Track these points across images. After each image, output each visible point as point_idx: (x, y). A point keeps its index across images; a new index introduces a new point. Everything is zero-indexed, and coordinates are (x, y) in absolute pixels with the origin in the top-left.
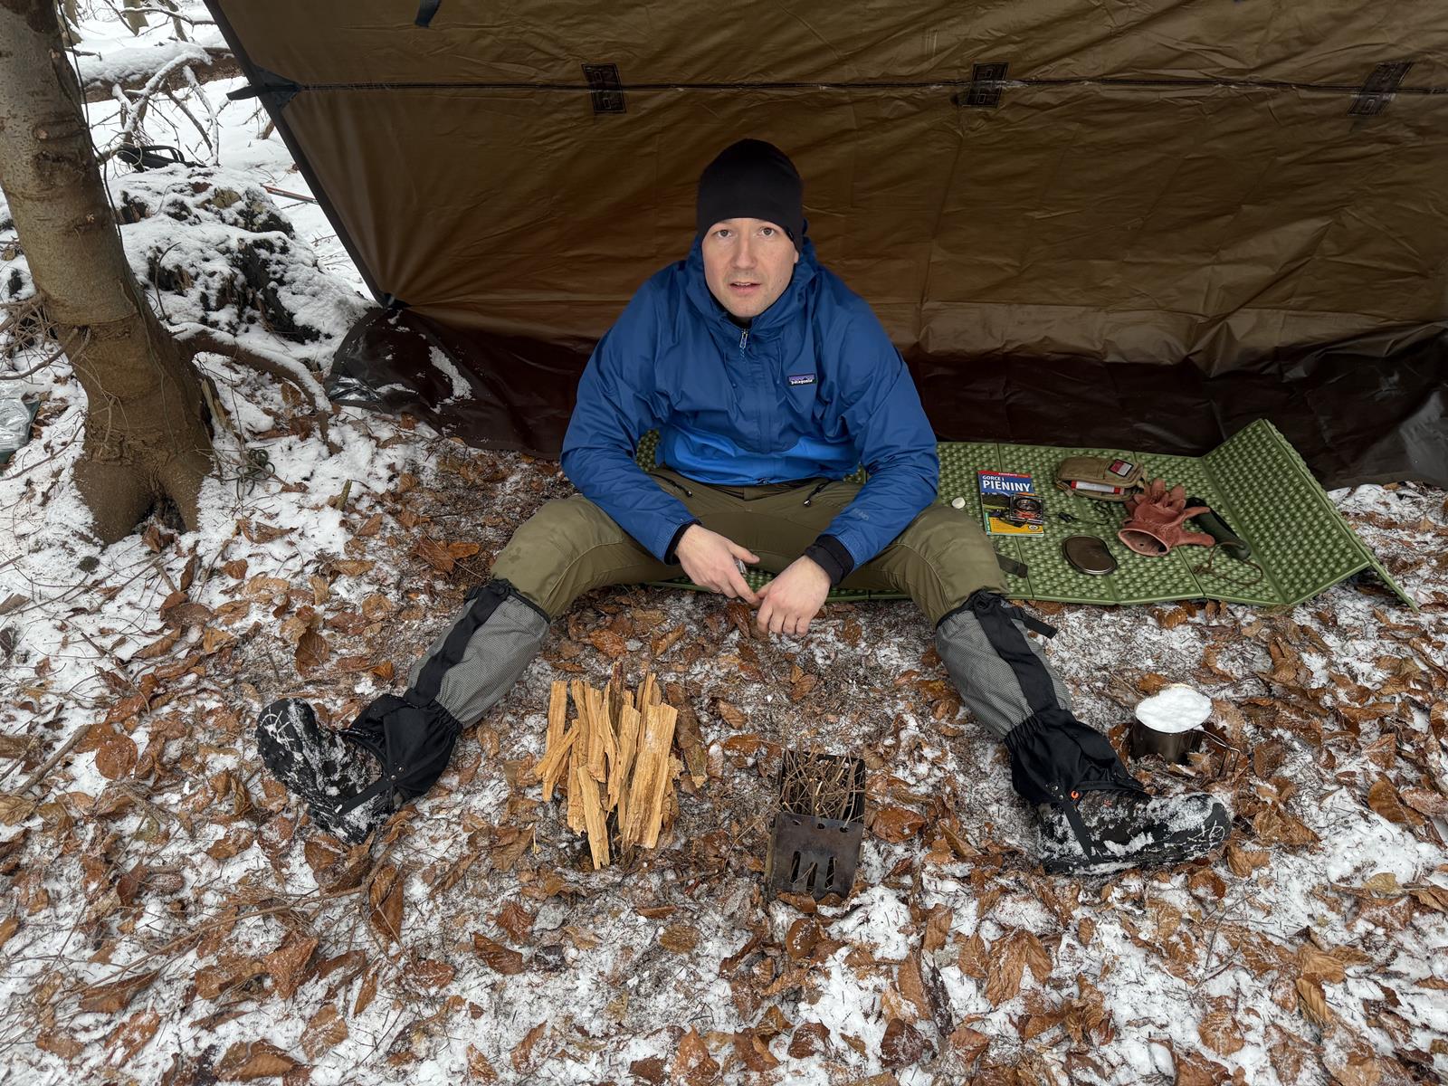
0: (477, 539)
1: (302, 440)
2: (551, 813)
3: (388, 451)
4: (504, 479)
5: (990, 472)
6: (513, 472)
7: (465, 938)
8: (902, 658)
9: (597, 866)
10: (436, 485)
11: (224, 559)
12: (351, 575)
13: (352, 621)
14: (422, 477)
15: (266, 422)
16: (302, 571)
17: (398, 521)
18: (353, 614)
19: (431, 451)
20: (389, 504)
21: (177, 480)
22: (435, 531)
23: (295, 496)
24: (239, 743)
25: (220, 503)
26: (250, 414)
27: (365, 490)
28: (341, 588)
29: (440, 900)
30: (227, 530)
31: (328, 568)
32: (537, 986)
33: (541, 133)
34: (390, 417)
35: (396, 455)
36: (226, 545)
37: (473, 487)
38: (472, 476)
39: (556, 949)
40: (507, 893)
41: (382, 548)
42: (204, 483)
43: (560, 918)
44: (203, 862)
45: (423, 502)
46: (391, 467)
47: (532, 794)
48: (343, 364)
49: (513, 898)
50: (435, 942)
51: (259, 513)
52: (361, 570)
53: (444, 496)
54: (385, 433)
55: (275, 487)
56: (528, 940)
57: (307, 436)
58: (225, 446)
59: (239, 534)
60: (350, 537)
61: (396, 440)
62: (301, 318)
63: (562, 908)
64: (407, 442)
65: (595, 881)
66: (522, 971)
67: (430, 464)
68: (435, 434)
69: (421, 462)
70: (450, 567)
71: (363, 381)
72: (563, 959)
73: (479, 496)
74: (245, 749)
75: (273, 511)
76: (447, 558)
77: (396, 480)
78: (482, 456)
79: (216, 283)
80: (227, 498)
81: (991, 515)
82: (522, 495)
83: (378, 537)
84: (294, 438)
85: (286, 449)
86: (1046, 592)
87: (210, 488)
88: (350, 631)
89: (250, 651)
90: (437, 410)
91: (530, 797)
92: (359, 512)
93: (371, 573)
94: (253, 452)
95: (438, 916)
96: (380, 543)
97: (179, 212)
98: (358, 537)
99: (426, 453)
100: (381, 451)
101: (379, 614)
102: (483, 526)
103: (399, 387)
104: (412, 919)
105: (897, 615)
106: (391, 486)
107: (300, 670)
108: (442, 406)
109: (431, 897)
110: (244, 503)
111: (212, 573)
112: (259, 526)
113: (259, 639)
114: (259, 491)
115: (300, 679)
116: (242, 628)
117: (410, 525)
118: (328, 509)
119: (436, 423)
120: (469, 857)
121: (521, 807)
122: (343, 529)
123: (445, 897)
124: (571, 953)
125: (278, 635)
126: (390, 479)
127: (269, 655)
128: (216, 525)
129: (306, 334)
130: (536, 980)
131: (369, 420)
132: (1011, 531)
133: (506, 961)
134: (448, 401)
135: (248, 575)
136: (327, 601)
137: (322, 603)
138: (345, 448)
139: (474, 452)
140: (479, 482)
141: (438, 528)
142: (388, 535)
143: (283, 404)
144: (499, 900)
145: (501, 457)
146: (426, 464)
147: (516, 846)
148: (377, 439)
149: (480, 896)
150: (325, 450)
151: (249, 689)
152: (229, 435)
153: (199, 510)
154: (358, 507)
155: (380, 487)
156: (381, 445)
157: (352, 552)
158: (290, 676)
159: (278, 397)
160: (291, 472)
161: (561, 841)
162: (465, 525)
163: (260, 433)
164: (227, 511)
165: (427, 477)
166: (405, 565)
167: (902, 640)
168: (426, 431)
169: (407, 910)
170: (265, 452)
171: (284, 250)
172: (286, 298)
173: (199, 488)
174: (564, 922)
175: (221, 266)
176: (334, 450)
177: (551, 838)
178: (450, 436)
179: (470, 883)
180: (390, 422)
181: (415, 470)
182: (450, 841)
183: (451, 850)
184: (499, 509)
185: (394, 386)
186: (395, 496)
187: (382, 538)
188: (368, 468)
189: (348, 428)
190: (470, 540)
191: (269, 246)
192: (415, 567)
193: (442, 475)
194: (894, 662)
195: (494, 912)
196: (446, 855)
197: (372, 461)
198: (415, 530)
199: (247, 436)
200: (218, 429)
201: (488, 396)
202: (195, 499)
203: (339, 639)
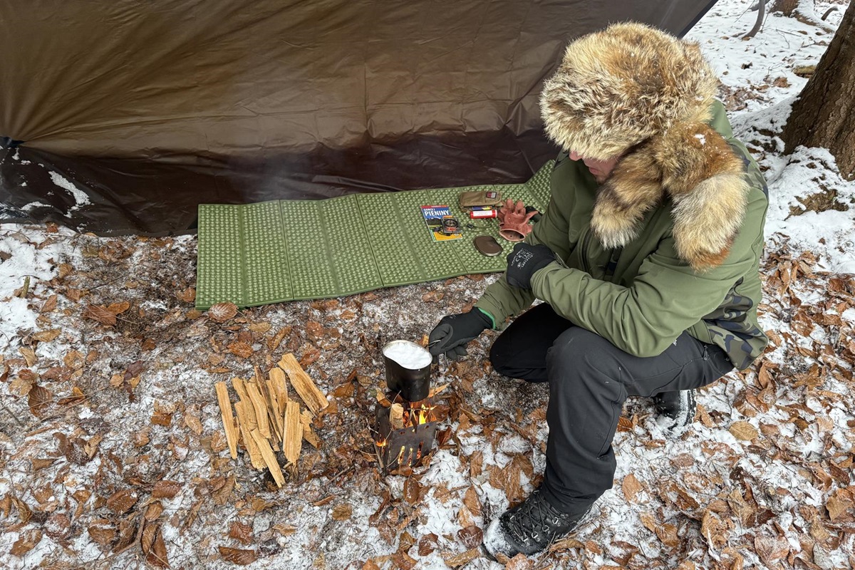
0: (126, 298)
2: (240, 462)
3: (44, 251)
4: (130, 255)
5: (426, 207)
6: (135, 249)
7: (212, 552)
9: (280, 486)
10: (85, 268)
12: (48, 341)
13: (60, 372)
14: (74, 264)
16: (9, 346)
17: (67, 297)
18: (59, 367)
19: (75, 244)
20: (57, 287)
22: (95, 299)
24: (6, 473)
27: (37, 280)
28: (44, 350)
29: (187, 534)
31: (29, 340)
32: (267, 565)
34: (39, 226)
35: (52, 252)
37: (111, 264)
38: (108, 257)
39: (272, 540)
40: (229, 517)
41: (62, 318)
43: (268, 522)
45: (80, 281)
46: (50, 261)
47: (223, 454)
49: (234, 519)
50: (194, 560)
52: (53, 336)
53: (93, 274)
54: (38, 237)
56: (253, 540)
60: (38, 315)
61: (49, 241)
63: (267, 516)
64: (55, 241)
65: (282, 495)
66: (256, 560)
67: (77, 255)
68: (74, 233)
69: (69, 253)
70: (114, 321)
71: (10, 204)
72: (278, 545)
73: (117, 269)
74: (11, 477)
76: (110, 315)
77: (56, 269)
78: (111, 242)
81: (434, 231)
82: (145, 263)
83: (56, 311)
86: (473, 269)
88: (61, 380)
90: (69, 215)
91: (223, 456)
92: (38, 297)
93: (61, 337)
95: (190, 544)
96: (60, 315)
98: (43, 314)
99: (71, 247)
100: (39, 251)
101: (77, 364)
102: (126, 289)
103: (38, 204)
104: (173, 551)
106: (54, 274)
107: (35, 414)
108: (72, 212)
109: (182, 534)
115: (36, 419)
117: (77, 298)
118: (16, 299)
119: (71, 224)
120: (198, 503)
121: (221, 464)
122: (31, 311)
123: (190, 531)
124: (282, 540)
125: (8, 393)
126: (52, 269)
127: (6, 409)
130: (266, 562)
131: (23, 231)
132: (446, 238)
133: (243, 557)
134: (74, 208)
136: (37, 362)
137: (34, 365)
138: (13, 254)
139: (104, 240)
140: (114, 260)
141: (97, 296)
142: (63, 308)
144: (226, 523)
145: (124, 241)
146: (74, 254)
147: (226, 489)
148: (35, 244)
149: (213, 524)
154: (36, 293)
155: (48, 276)
156: (39, 247)
157: (42, 325)
158: (27, 419)
161: (252, 477)
162: (114, 291)
165: (78, 262)
166: (82, 325)
168: (66, 231)
169: (167, 547)
174: (271, 524)
176: (5, 256)
177: (245, 477)
178: (84, 232)
179: (203, 518)
180: (42, 229)
181: (68, 261)
182: (182, 497)
183: (184, 502)
184: (133, 275)
185: (34, 204)
186: (61, 281)
187: (60, 311)
190: (121, 300)
192: (90, 326)
193: (87, 261)
195: (225, 531)
196: (182, 506)
197: (36, 260)
198: (81, 301)
201: (103, 200)
203: (55, 386)
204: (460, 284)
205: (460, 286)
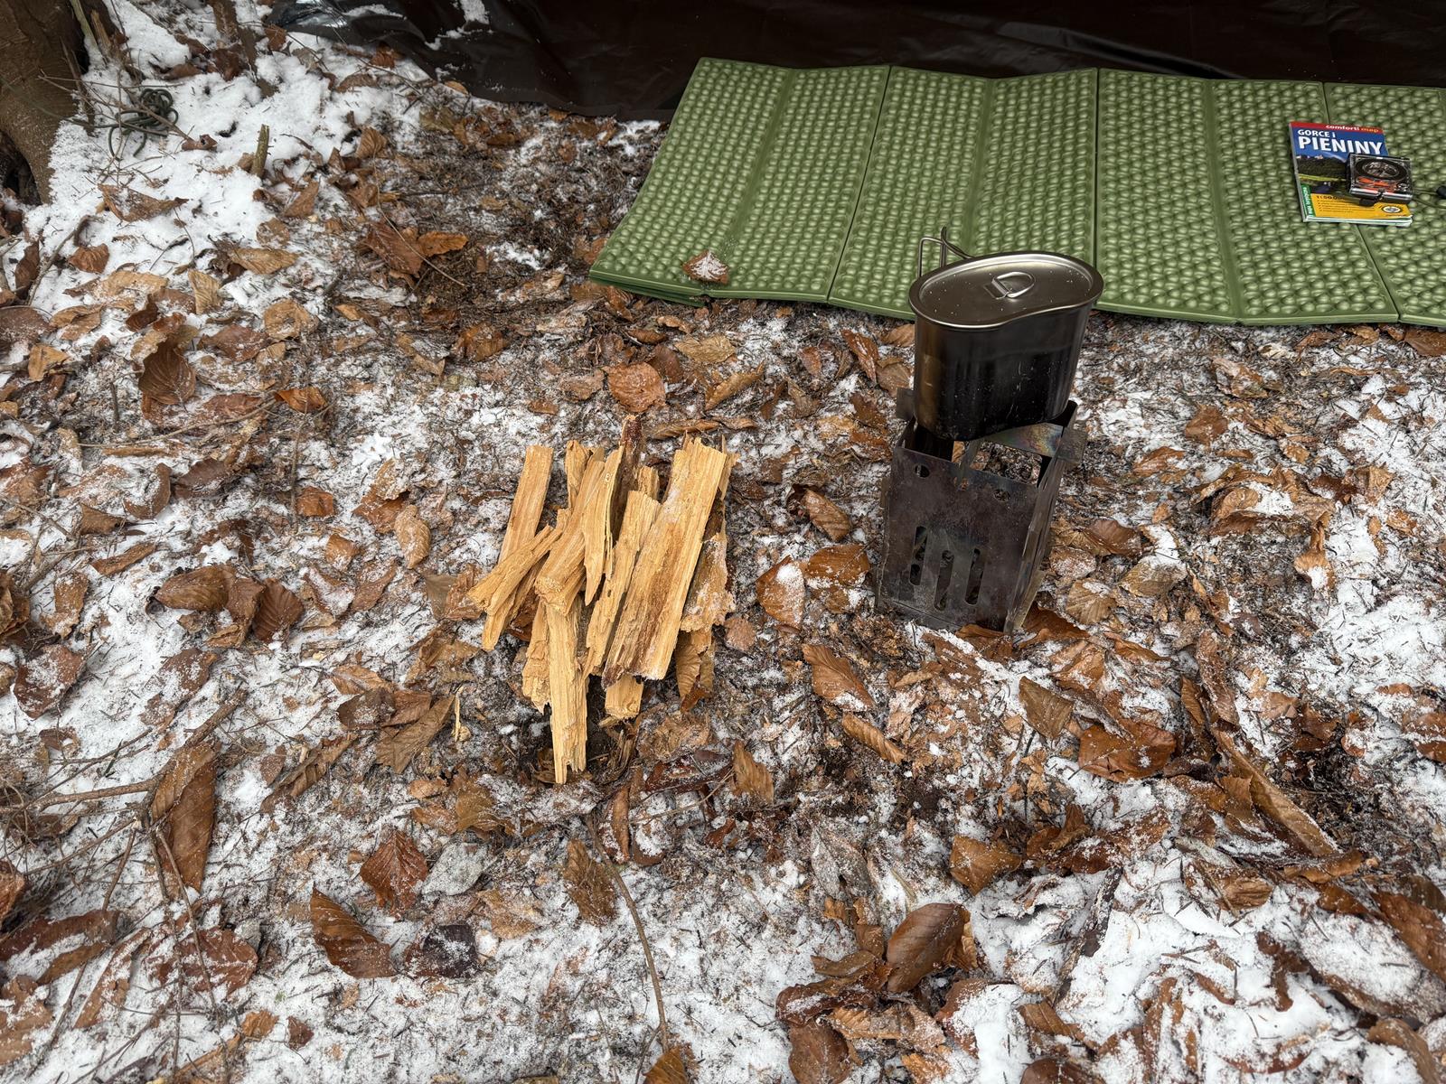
0: (465, 227)
1: (228, 79)
2: (497, 670)
3: (349, 97)
4: (518, 144)
5: (1310, 125)
6: (533, 133)
7: (305, 895)
9: (560, 776)
10: (417, 149)
11: (77, 242)
12: (260, 272)
13: (246, 340)
14: (398, 138)
15: (176, 53)
16: (193, 265)
17: (349, 198)
18: (250, 329)
19: (413, 99)
20: (336, 171)
21: (23, 126)
22: (402, 215)
23: (198, 155)
25: (86, 163)
27: (302, 149)
28: (237, 292)
29: (280, 813)
30: (90, 202)
31: (228, 260)
32: (414, 1004)
34: (360, 49)
35: (362, 102)
36: (85, 224)
37: (469, 153)
38: (472, 137)
39: (461, 931)
40: (395, 812)
41: (318, 235)
42: (61, 131)
43: (475, 871)
45: (392, 172)
46: (350, 118)
47: (469, 633)
49: (401, 824)
50: (257, 896)
51: (139, 178)
52: (276, 265)
53: (424, 166)
54: (346, 69)
55: (174, 142)
56: (410, 907)
57: (236, 73)
58: (104, 82)
59: (107, 209)
60: (270, 217)
61: (361, 80)
63: (482, 852)
64: (376, 84)
65: (545, 808)
66: (390, 974)
67: (409, 120)
68: (423, 75)
69: (397, 115)
70: (415, 268)
71: (329, 3)
72: (473, 952)
73: (478, 167)
74: (42, 531)
75: (160, 175)
76: (412, 256)
77: (357, 140)
78: (490, 110)
80: (96, 156)
81: (1313, 190)
82: (542, 167)
83: (313, 219)
84: (214, 76)
85: (199, 91)
87: (69, 139)
88: (239, 355)
89: (92, 381)
90: (434, 46)
91: (465, 639)
92: (288, 181)
93: (292, 271)
95: (271, 844)
96: (317, 229)
98: (284, 217)
99: (405, 102)
100: (336, 95)
101: (286, 331)
102: (477, 210)
103: (380, 10)
104: (229, 846)
105: (1141, 354)
106: (347, 149)
107: (149, 412)
108: (442, 40)
109: (267, 808)
110: (123, 165)
111: (60, 262)
112: (132, 197)
113: (107, 363)
114: (151, 149)
115: (148, 425)
116: (85, 346)
117: (364, 203)
118: (239, 173)
119: (427, 62)
120: (340, 740)
121: (448, 654)
122: (260, 205)
123: (291, 808)
124: (486, 943)
125: (128, 356)
126: (348, 138)
127: (114, 388)
128: (76, 195)
130: (413, 991)
131: (328, 50)
132: (1349, 214)
133: (364, 951)
134: (453, 34)
135: (111, 267)
136: (215, 308)
137: (206, 311)
138: (283, 88)
139: (479, 103)
140: (480, 146)
141: (406, 211)
142: (328, 216)
143: (217, 36)
144: (379, 823)
145: (520, 114)
146: (405, 118)
147: (418, 729)
148: (331, 77)
149: (350, 814)
150: (254, 93)
151: (68, 437)
152: (114, 67)
153: (52, 171)
154: (290, 173)
155: (325, 148)
156: (337, 87)
157: (268, 239)
158: (135, 419)
159: (211, 26)
160: (201, 123)
161: (506, 722)
162: (453, 207)
163: (169, 69)
164: (95, 174)
165: (405, 138)
166: (349, 262)
168: (412, 72)
169: (224, 827)
173: (52, 139)
174: (483, 880)
176: (267, 90)
177: (494, 713)
178: (445, 80)
179: (336, 787)
180: (358, 55)
181: (388, 125)
182: (317, 707)
183: (316, 725)
184: (505, 186)
185: (372, 8)
186: (349, 163)
187: (320, 222)
188: (314, 119)
189: (293, 61)
190: (455, 229)
192: (363, 266)
193: (427, 135)
195: (365, 846)
196: (307, 733)
197: (321, 111)
198: (372, 212)
199: (148, 72)
200: (95, 55)
201: (511, 26)
202: (46, 157)
203: (220, 366)
204: (1355, 353)
205: (1353, 359)
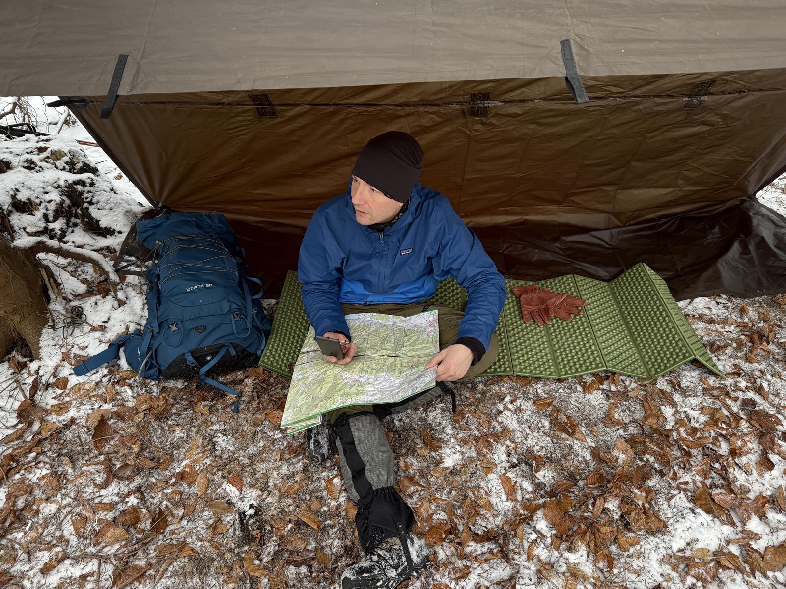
1: (103, 298)
8: (442, 417)
11: (54, 377)
13: (128, 411)
15: (82, 288)
21: (27, 331)
23: (97, 334)
24: (59, 495)
25: (53, 342)
26: (71, 284)
27: (138, 326)
30: (57, 358)
33: (231, 127)
36: (56, 368)
42: (43, 331)
44: (35, 575)
48: (127, 249)
51: (76, 346)
55: (87, 329)
57: (107, 295)
58: (57, 307)
59: (64, 360)
62: (103, 224)
75: (84, 345)
79: (52, 206)
80: (57, 339)
84: (98, 297)
85: (93, 304)
87: (47, 333)
88: (126, 418)
89: (69, 434)
94: (74, 308)
97: (30, 166)
101: (145, 406)
107: (96, 446)
110: (68, 341)
111: (47, 386)
112: (75, 356)
113: (74, 427)
114: (77, 332)
115: (96, 452)
116: (64, 420)
125: (84, 424)
127: (79, 437)
128: (50, 356)
129: (107, 232)
131: (142, 283)
135: (69, 386)
136: (114, 400)
137: (111, 402)
138: (127, 302)
143: (94, 275)
150: (116, 304)
151: (66, 460)
152: (59, 299)
153: (41, 347)
158: (90, 450)
159: (91, 271)
160: (96, 319)
163: (79, 295)
164: (57, 347)
167: (442, 405)
170: (81, 308)
171: (92, 184)
172: (94, 212)
173: (40, 335)
175: (55, 196)
176: (121, 303)
188: (141, 313)
189: (130, 289)
191: (82, 183)
194: (438, 420)
199: (71, 297)
200: (53, 297)
202: (38, 342)
203: (121, 424)
